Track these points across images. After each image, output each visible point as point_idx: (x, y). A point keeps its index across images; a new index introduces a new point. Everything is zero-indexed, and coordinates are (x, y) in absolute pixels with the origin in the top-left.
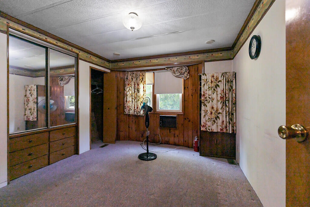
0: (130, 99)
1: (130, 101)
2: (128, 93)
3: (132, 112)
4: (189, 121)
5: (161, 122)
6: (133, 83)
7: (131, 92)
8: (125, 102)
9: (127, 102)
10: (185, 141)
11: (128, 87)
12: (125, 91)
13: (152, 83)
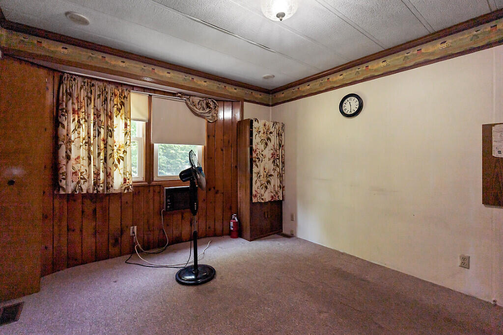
0: (83, 153)
1: (81, 156)
2: (73, 136)
3: (86, 187)
4: (217, 192)
5: (169, 200)
6: (92, 111)
7: (83, 134)
8: (63, 161)
9: (72, 162)
10: (209, 228)
11: (74, 120)
12: (64, 127)
13: (146, 118)
